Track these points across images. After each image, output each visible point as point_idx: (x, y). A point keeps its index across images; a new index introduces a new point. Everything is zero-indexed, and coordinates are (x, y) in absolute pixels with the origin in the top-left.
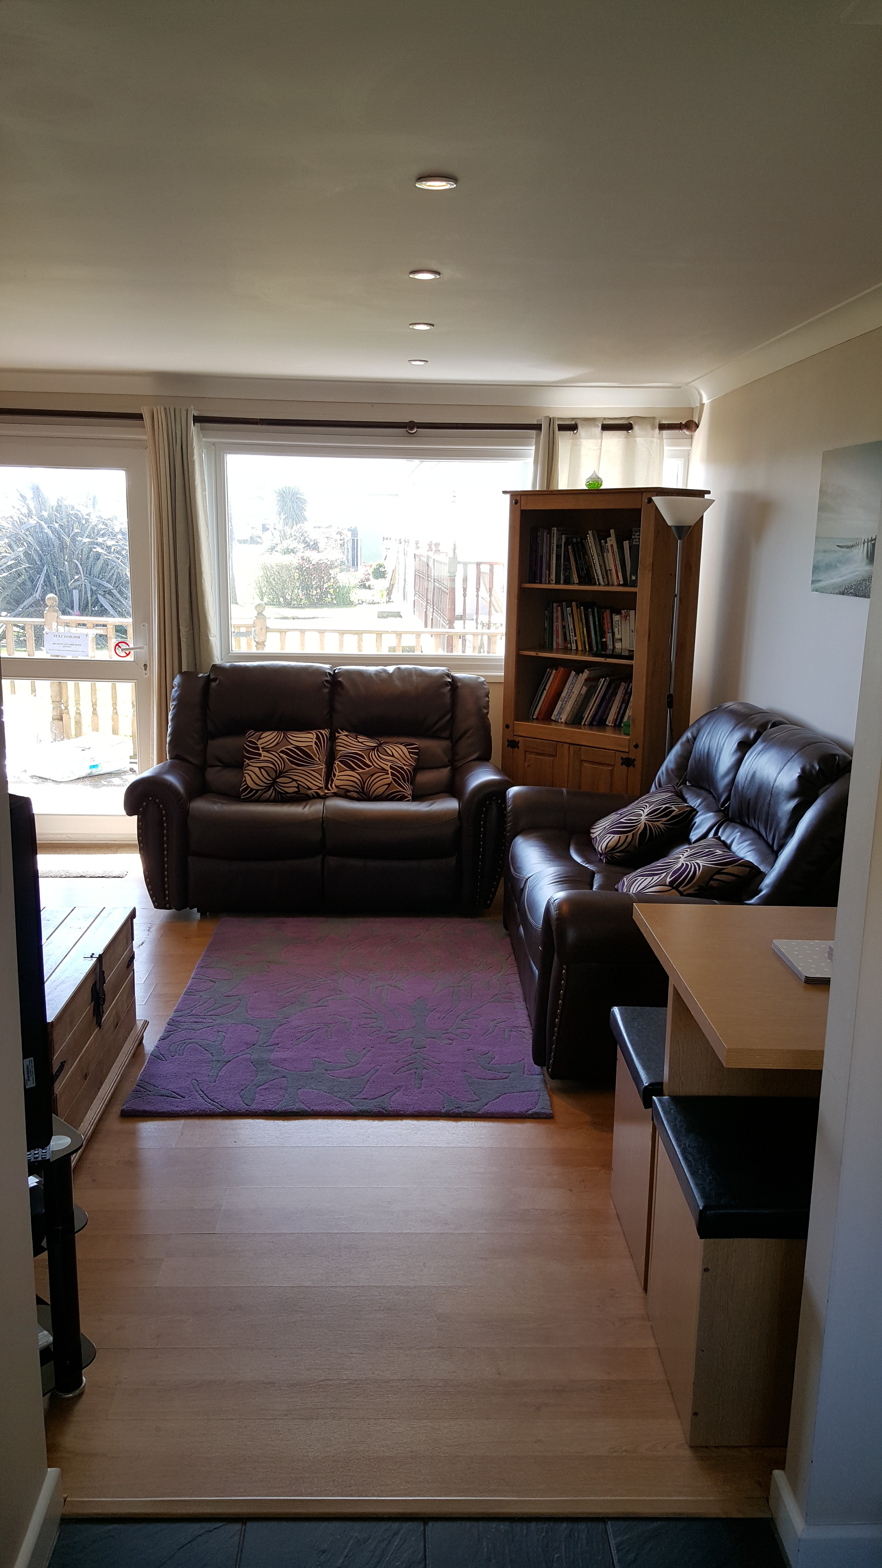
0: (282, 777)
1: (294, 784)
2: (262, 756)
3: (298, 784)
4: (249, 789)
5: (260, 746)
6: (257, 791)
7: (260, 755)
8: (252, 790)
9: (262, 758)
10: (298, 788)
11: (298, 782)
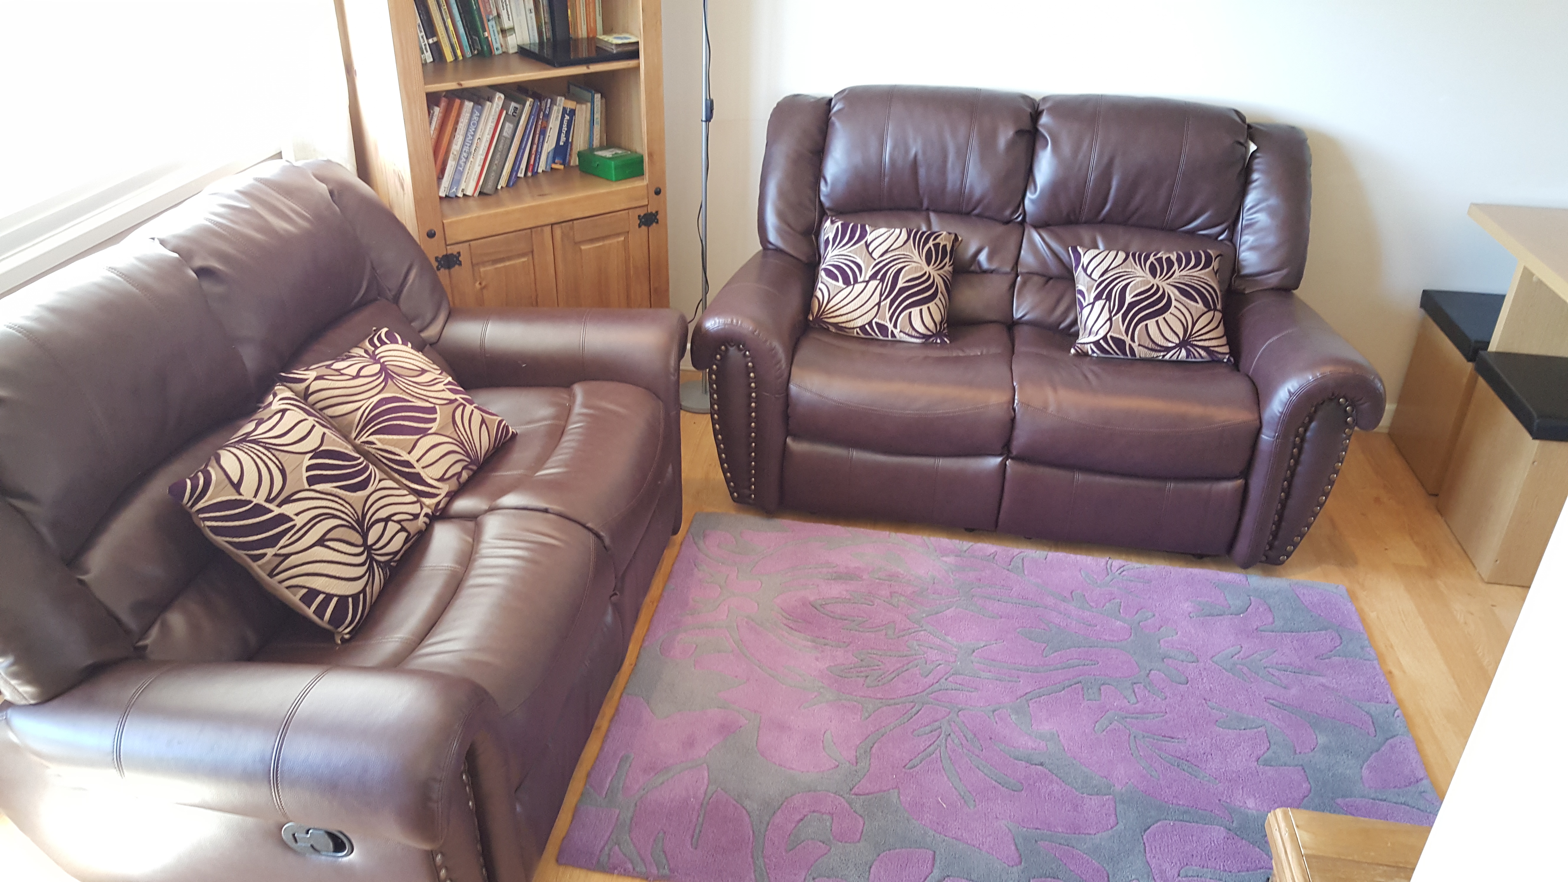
0: (369, 529)
1: (393, 527)
2: (294, 517)
3: (399, 522)
4: (350, 600)
5: (260, 500)
6: (364, 591)
7: (283, 519)
8: (355, 597)
9: (299, 521)
10: (403, 529)
11: (395, 518)
